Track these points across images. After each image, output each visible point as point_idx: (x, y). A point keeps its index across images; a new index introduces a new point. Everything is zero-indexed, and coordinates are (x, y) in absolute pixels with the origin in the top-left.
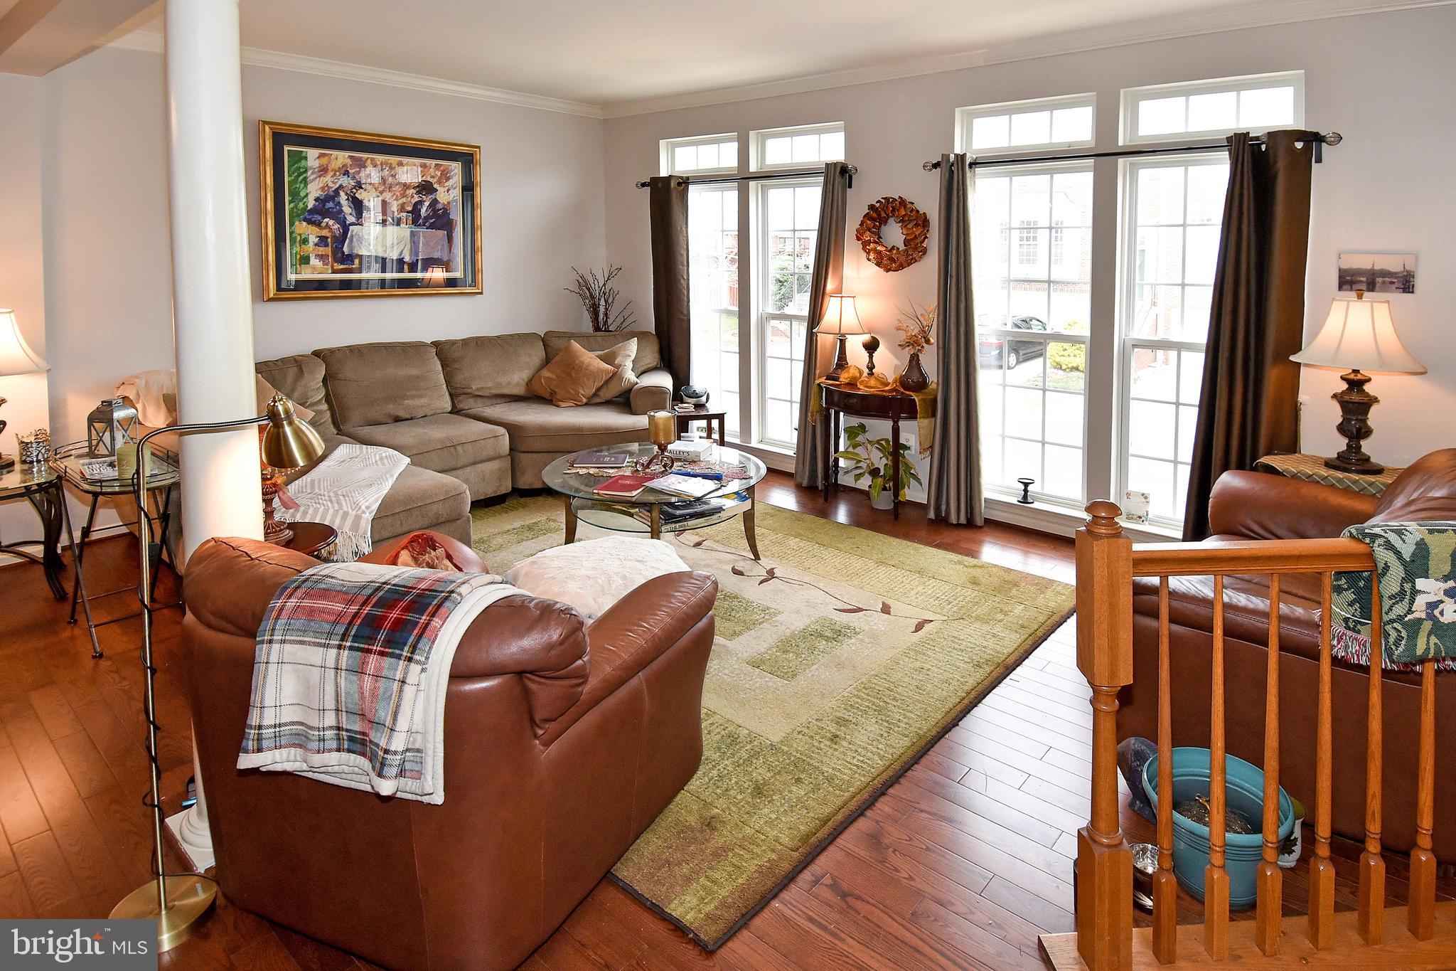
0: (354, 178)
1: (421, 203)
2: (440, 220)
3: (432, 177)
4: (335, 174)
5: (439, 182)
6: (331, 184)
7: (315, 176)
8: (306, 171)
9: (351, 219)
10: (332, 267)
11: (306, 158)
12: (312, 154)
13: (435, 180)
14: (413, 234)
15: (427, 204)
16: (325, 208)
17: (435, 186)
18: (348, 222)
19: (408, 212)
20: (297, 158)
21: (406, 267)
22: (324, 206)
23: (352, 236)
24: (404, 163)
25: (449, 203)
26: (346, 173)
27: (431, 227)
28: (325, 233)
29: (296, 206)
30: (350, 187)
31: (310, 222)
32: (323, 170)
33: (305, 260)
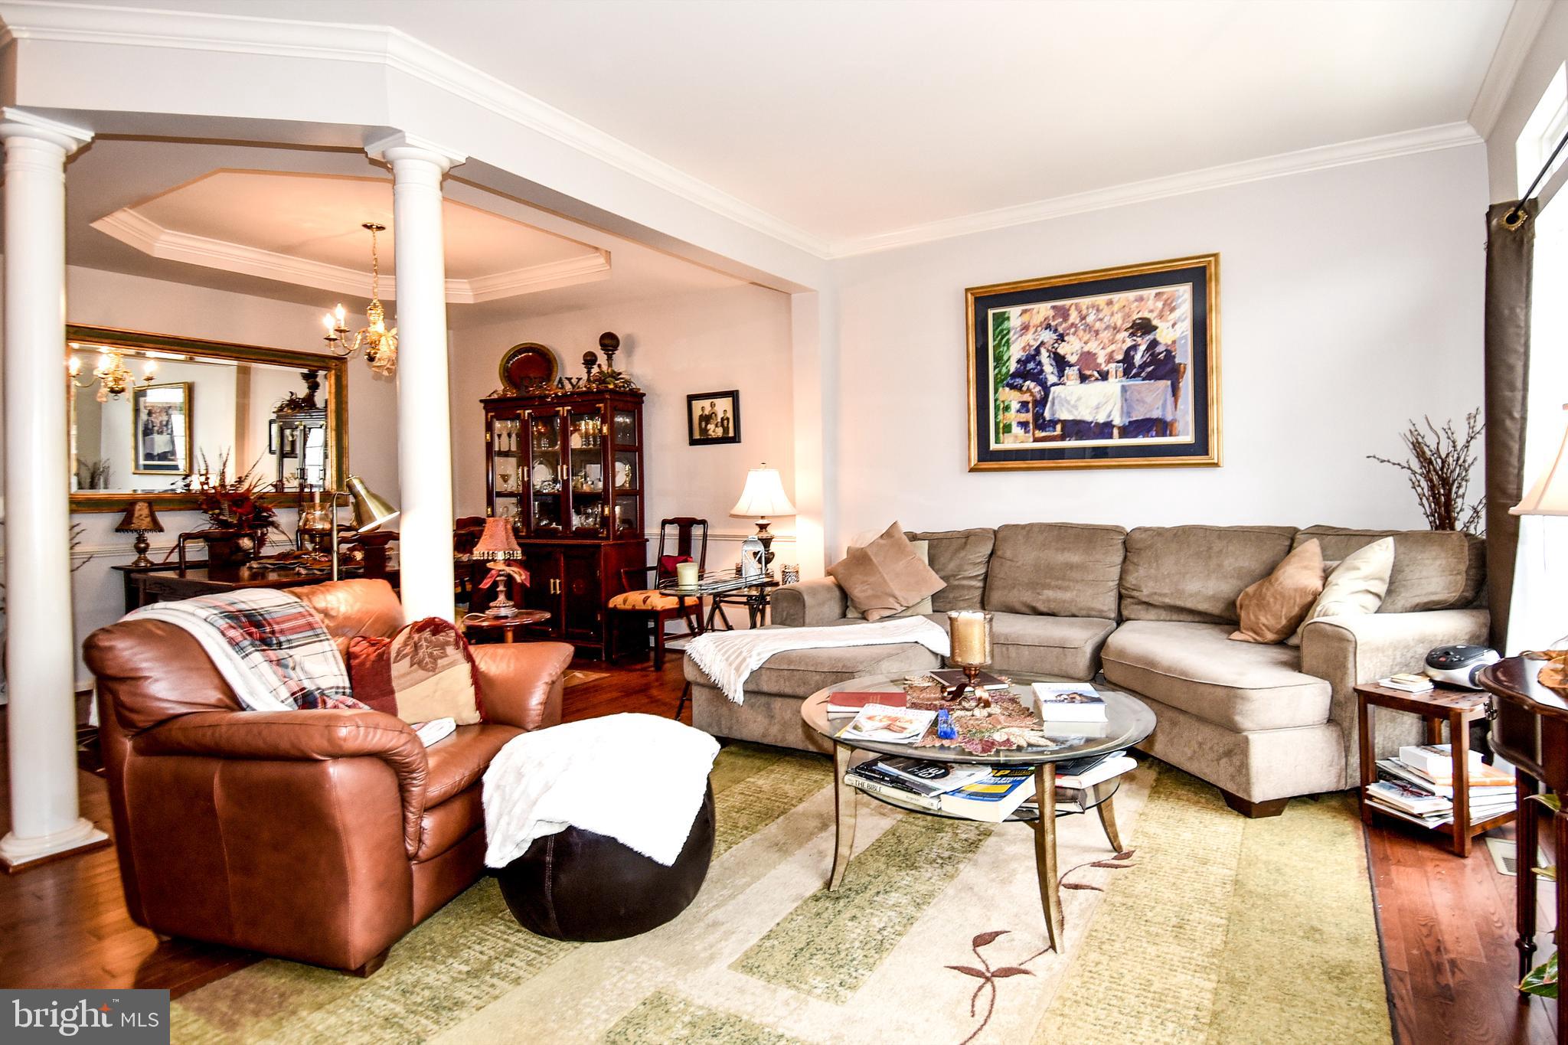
0: (1056, 331)
1: (1134, 347)
2: (1162, 367)
3: (1151, 311)
4: (1036, 331)
5: (1161, 316)
6: (1032, 343)
7: (1015, 337)
8: (1008, 333)
9: (1052, 379)
10: (1034, 434)
11: (1008, 318)
12: (1014, 312)
13: (1155, 314)
14: (1124, 389)
15: (1143, 348)
16: (1028, 370)
17: (1155, 322)
18: (1049, 383)
19: (1118, 362)
20: (1000, 320)
21: (1116, 432)
22: (1025, 368)
23: (1054, 399)
24: (1115, 300)
25: (1174, 342)
26: (1048, 327)
27: (1149, 377)
28: (1027, 397)
29: (1000, 372)
30: (1052, 342)
31: (1012, 387)
32: (1025, 328)
33: (1007, 429)
